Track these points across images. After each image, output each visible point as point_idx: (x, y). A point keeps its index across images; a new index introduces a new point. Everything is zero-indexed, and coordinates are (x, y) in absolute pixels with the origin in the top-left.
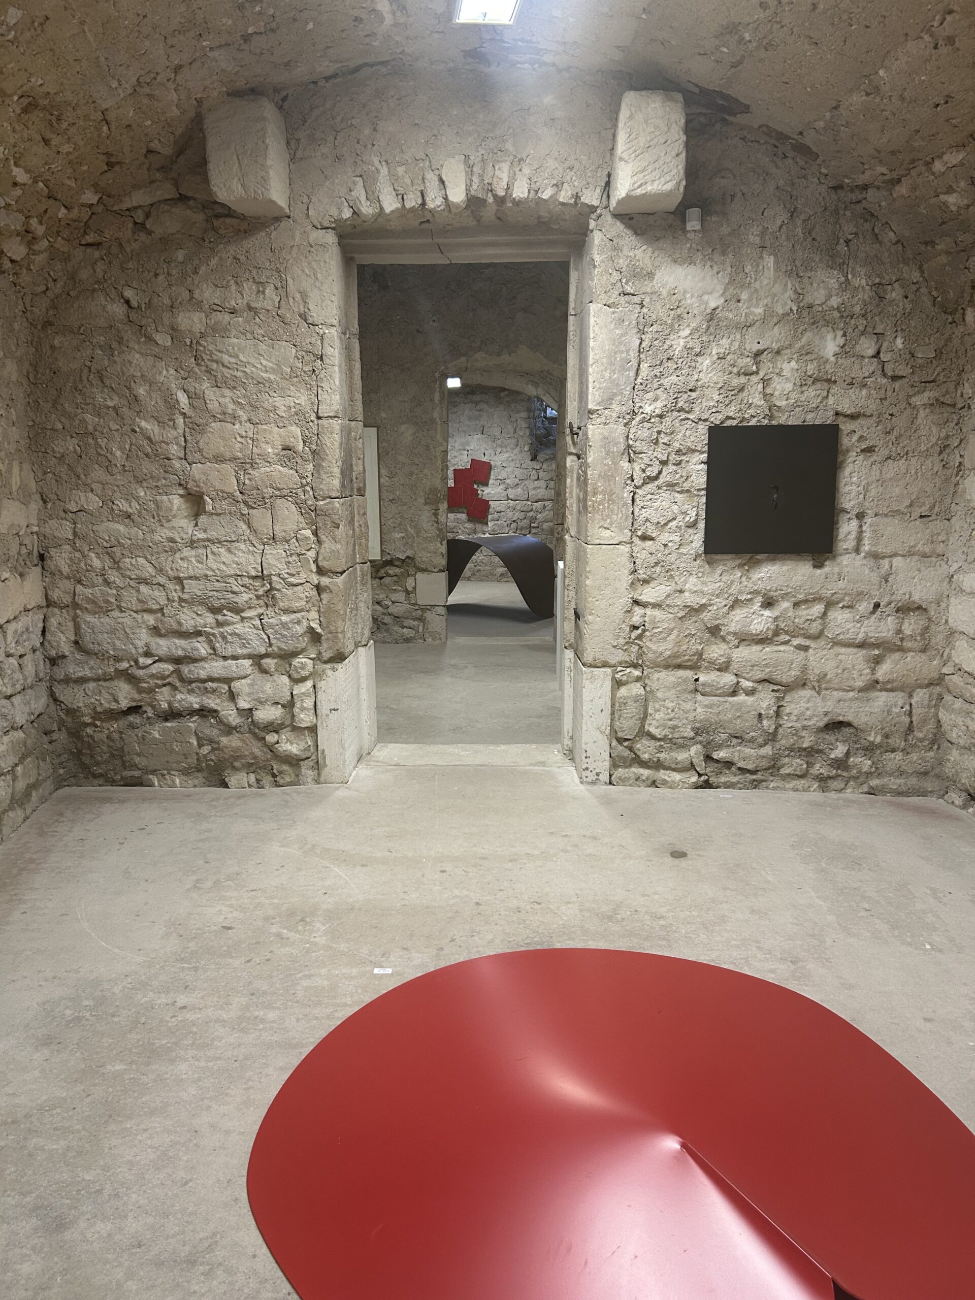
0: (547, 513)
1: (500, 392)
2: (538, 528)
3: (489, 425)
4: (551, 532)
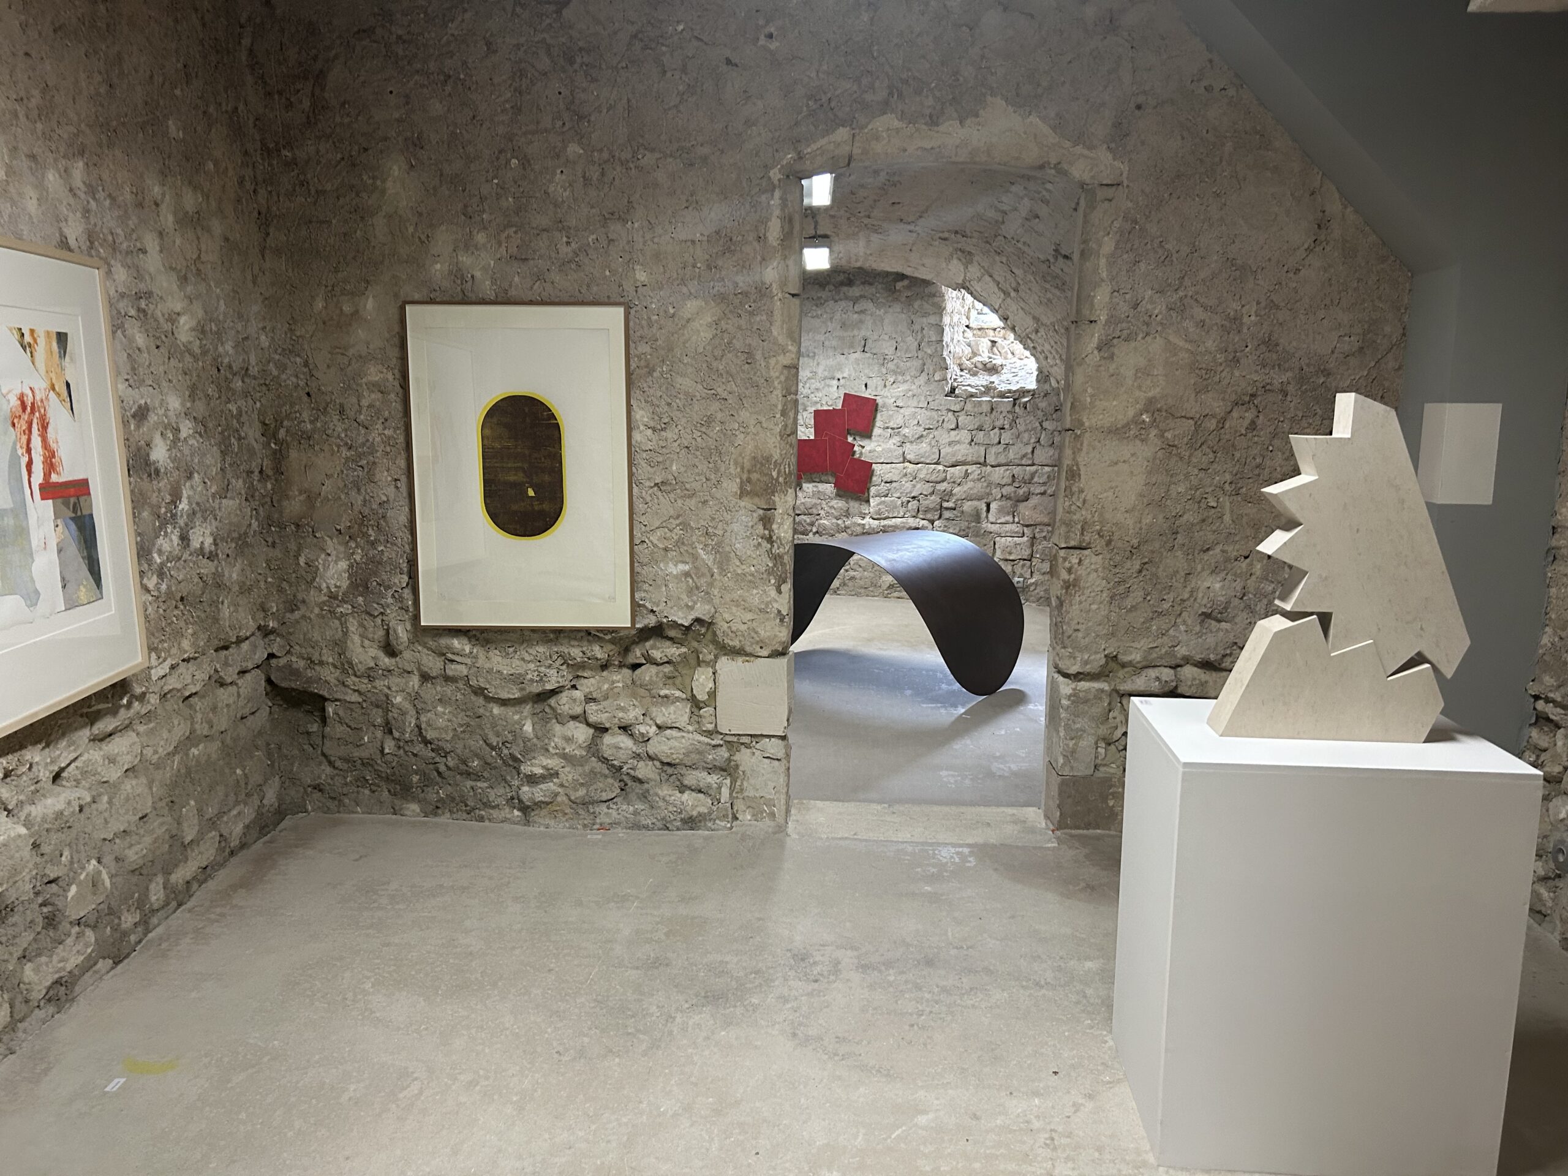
0: (970, 484)
1: (896, 281)
2: (955, 509)
3: (876, 337)
4: (977, 517)
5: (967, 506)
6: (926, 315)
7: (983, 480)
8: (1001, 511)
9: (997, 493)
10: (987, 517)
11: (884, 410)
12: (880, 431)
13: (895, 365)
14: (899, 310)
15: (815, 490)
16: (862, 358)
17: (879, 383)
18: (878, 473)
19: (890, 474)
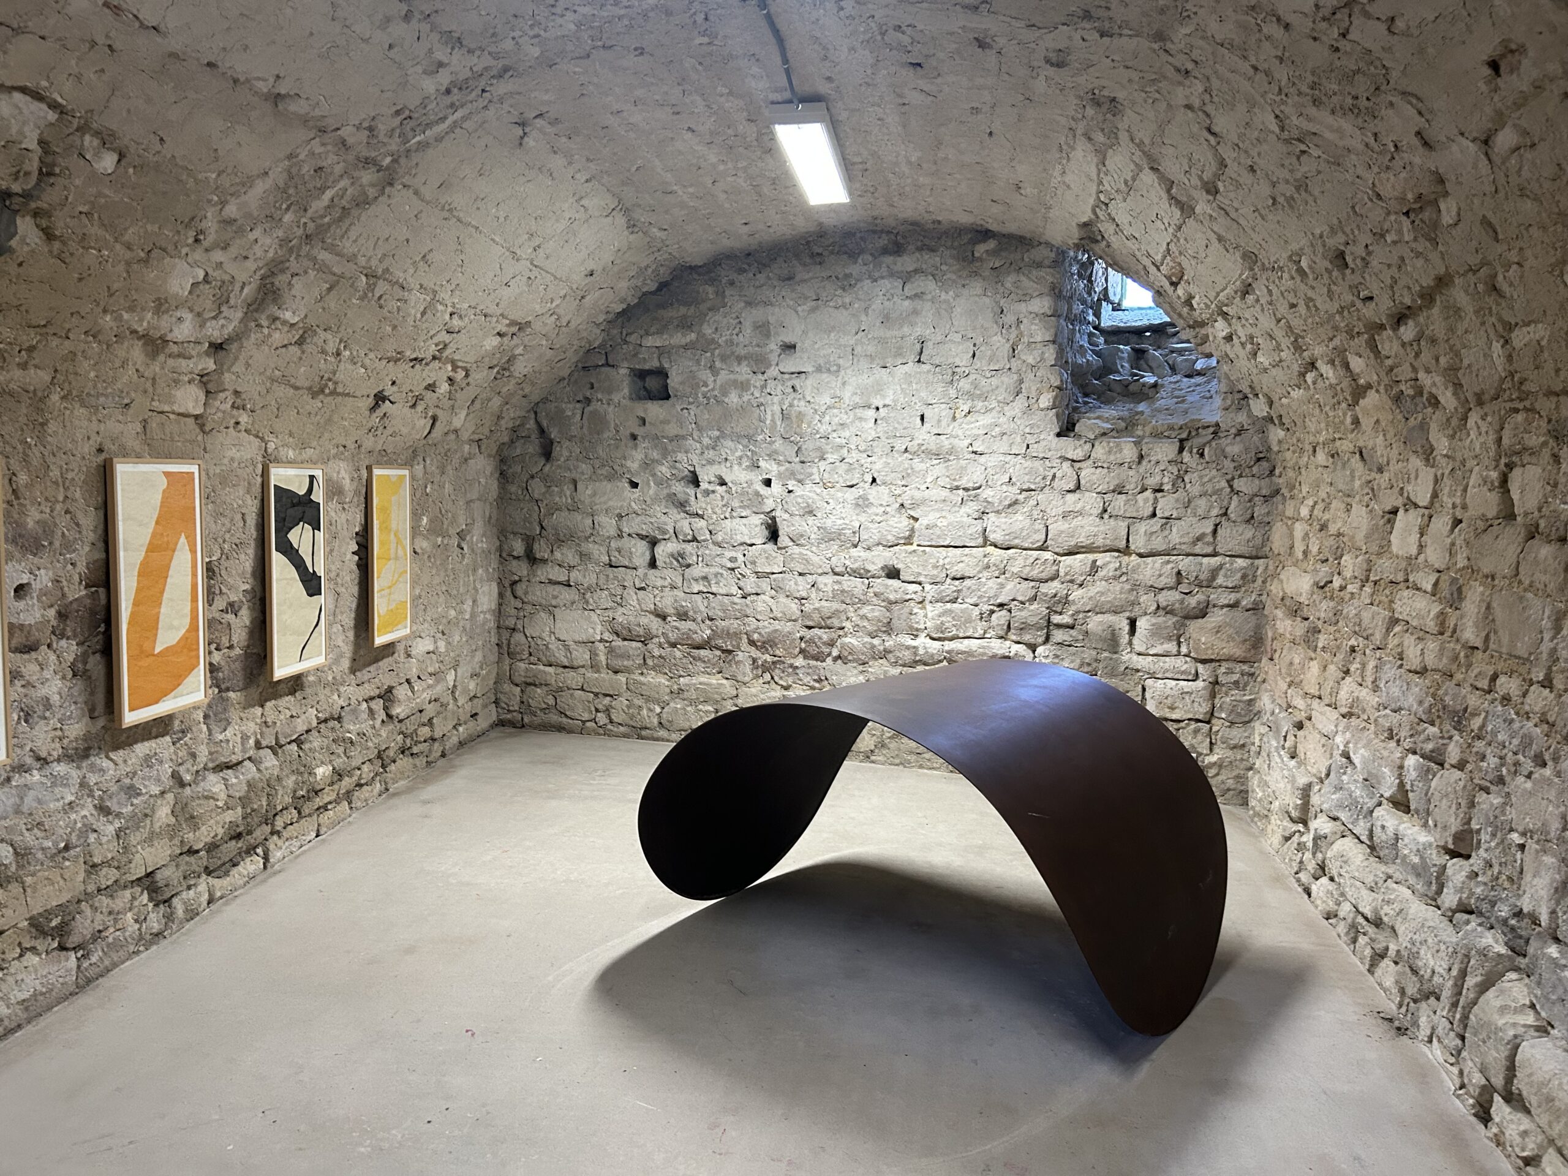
0: (1101, 586)
1: (974, 242)
2: (1072, 627)
3: (939, 338)
4: (1112, 643)
5: (1096, 623)
6: (1025, 297)
7: (1124, 578)
8: (1156, 633)
9: (1147, 601)
10: (1130, 643)
11: (952, 458)
12: (945, 493)
13: (972, 383)
14: (979, 291)
15: (836, 588)
16: (917, 373)
17: (943, 414)
18: (941, 562)
19: (961, 565)
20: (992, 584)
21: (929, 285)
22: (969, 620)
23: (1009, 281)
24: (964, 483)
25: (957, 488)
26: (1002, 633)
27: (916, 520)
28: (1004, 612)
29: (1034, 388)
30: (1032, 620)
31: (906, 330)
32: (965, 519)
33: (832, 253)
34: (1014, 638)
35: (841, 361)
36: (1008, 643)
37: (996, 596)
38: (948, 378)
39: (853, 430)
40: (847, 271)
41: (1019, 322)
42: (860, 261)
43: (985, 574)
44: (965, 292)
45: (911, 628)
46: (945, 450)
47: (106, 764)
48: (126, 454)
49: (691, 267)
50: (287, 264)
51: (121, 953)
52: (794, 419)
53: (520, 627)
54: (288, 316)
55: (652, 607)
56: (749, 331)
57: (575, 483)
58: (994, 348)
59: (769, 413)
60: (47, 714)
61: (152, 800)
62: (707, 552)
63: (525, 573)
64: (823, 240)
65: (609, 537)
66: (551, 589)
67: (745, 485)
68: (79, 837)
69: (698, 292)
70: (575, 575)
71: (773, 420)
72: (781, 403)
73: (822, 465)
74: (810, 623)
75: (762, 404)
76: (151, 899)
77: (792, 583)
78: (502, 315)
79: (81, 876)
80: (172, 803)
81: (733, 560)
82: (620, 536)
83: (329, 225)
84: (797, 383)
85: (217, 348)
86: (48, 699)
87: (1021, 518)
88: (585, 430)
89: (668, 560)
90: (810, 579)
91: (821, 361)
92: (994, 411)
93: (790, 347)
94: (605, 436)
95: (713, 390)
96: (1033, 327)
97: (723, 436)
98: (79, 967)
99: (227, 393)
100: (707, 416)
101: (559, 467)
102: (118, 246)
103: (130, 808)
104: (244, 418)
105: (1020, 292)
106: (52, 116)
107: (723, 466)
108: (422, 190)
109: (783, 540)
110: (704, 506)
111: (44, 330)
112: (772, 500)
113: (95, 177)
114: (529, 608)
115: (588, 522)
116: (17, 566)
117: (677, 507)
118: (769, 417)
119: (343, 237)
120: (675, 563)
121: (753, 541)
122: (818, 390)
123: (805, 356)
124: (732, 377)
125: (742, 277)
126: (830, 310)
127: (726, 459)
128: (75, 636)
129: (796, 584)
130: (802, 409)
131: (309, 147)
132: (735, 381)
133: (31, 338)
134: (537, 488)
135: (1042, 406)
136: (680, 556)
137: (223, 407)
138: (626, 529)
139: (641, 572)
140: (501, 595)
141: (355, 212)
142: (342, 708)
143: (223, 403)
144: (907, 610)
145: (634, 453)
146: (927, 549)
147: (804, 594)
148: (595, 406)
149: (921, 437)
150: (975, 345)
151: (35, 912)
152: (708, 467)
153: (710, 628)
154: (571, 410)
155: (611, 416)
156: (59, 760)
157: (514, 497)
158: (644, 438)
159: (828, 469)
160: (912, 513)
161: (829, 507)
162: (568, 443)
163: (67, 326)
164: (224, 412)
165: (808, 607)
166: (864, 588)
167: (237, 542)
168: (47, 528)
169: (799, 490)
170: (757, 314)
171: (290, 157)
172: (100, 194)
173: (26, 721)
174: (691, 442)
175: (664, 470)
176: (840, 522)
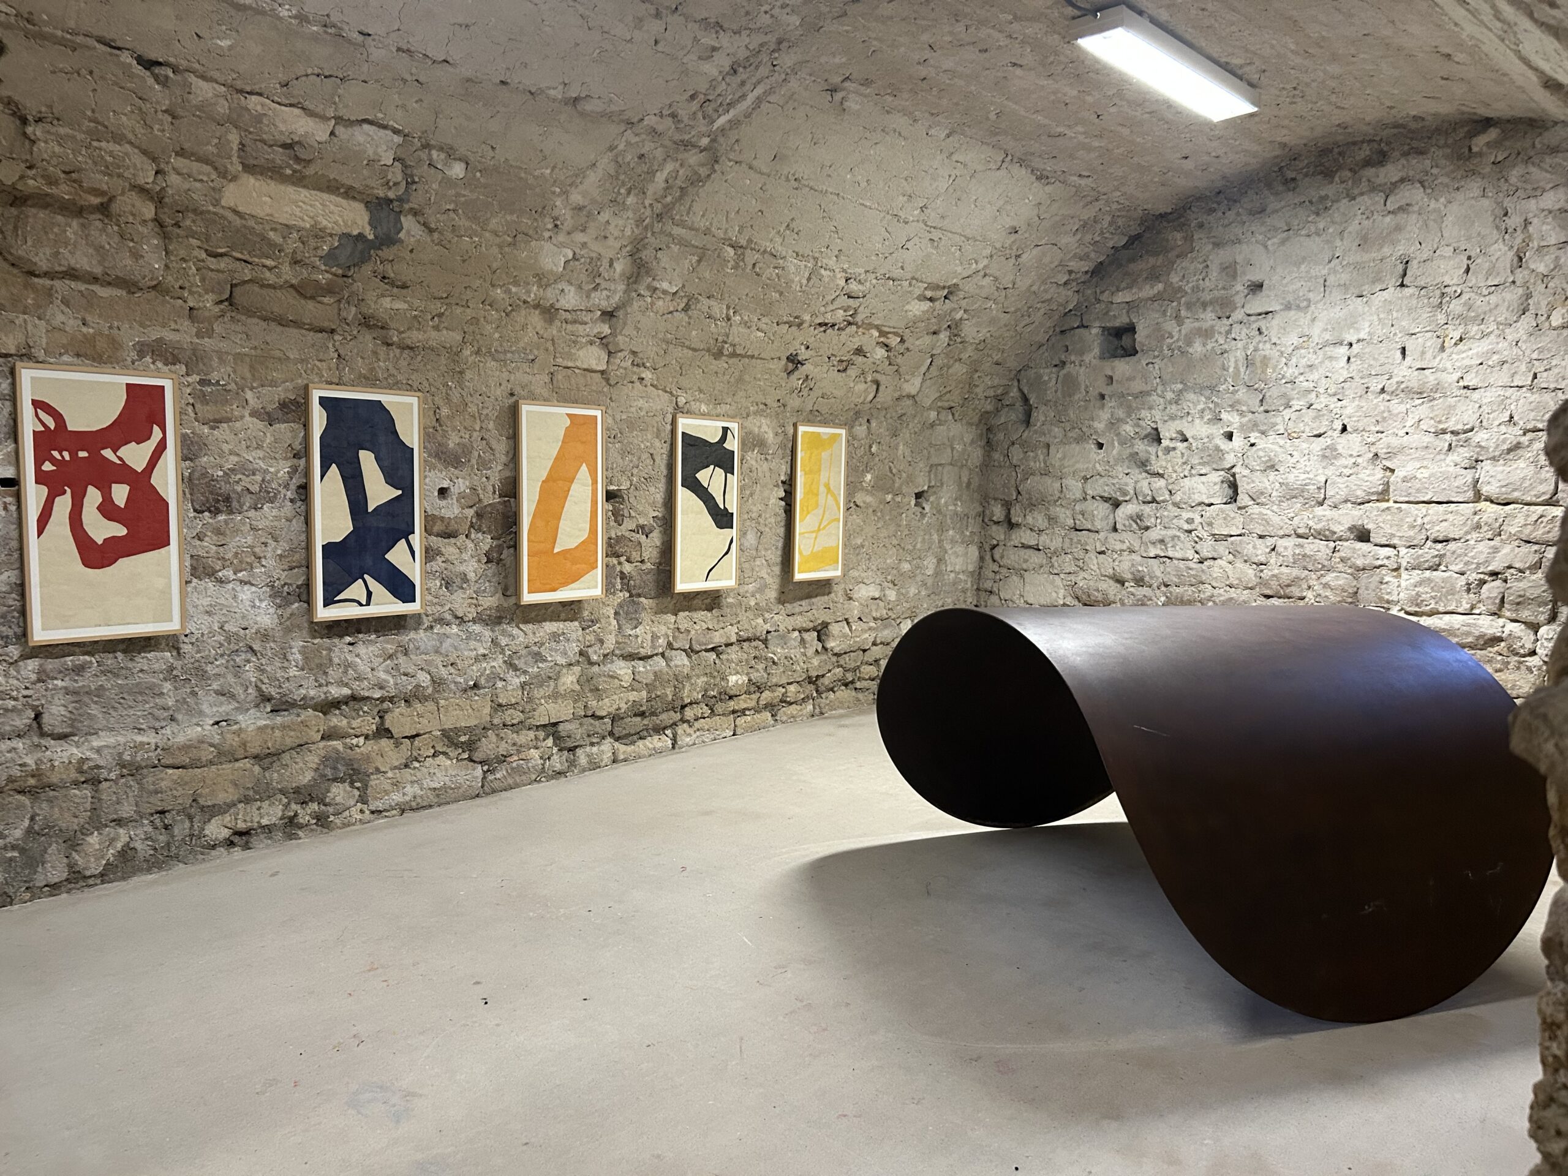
1: (1471, 135)
3: (1425, 255)
6: (1537, 192)
11: (1437, 395)
12: (1429, 439)
13: (1465, 304)
14: (1477, 192)
15: (1297, 552)
16: (1399, 298)
17: (1428, 344)
18: (1419, 521)
19: (1444, 524)
20: (1484, 547)
21: (1413, 194)
22: (1452, 592)
23: (1514, 175)
24: (1451, 425)
25: (1444, 432)
26: (1494, 608)
27: (1392, 471)
28: (1498, 583)
29: (1544, 303)
30: (1532, 593)
31: (1386, 250)
32: (1452, 469)
33: (1306, 175)
34: (1508, 614)
35: (1311, 295)
36: (1501, 621)
37: (1487, 562)
38: (1436, 301)
39: (1322, 371)
40: (1323, 193)
41: (1527, 223)
42: (1337, 179)
43: (1475, 535)
44: (1460, 196)
45: (1381, 599)
46: (1429, 386)
47: (515, 631)
48: (533, 398)
49: (1162, 216)
50: (646, 241)
51: (524, 778)
52: (1258, 364)
53: (995, 589)
54: (665, 285)
55: (1111, 571)
56: (1215, 274)
57: (1048, 446)
58: (1493, 259)
59: (1233, 360)
60: (465, 586)
61: (557, 668)
62: (1166, 513)
63: (1002, 537)
64: (1297, 162)
65: (1074, 500)
66: (1022, 552)
67: (1206, 440)
68: (487, 681)
69: (1167, 240)
70: (1044, 540)
71: (1236, 368)
72: (1245, 348)
73: (1287, 413)
74: (1268, 592)
75: (1226, 351)
76: (555, 744)
77: (1250, 546)
78: (913, 278)
79: (487, 710)
80: (578, 674)
81: (1190, 521)
82: (1085, 499)
83: (674, 204)
84: (1263, 324)
85: (609, 315)
86: (465, 575)
87: (1522, 465)
88: (1059, 393)
89: (1127, 523)
90: (1270, 542)
91: (1290, 298)
92: (1492, 337)
93: (1257, 287)
94: (1076, 397)
95: (1178, 340)
96: (1544, 228)
97: (1186, 388)
98: (484, 778)
99: (626, 353)
100: (1171, 369)
101: (1036, 432)
102: (487, 234)
103: (536, 670)
104: (647, 375)
105: (1529, 187)
106: (398, 139)
107: (1184, 421)
108: (755, 163)
109: (1243, 499)
110: (1164, 464)
111: (447, 301)
112: (1232, 455)
113: (448, 182)
114: (1004, 571)
115: (1057, 485)
116: (439, 474)
117: (1139, 467)
118: (1232, 364)
119: (688, 213)
120: (1135, 526)
121: (1212, 501)
122: (1284, 330)
123: (1272, 294)
124: (1197, 324)
125: (1210, 218)
126: (1302, 239)
127: (1188, 413)
128: (490, 532)
129: (1254, 547)
130: (1267, 353)
131: (624, 139)
132: (1200, 329)
133: (438, 307)
134: (1016, 454)
135: (1554, 324)
136: (1138, 518)
137: (623, 364)
138: (1090, 492)
139: (1102, 535)
140: (982, 559)
141: (691, 190)
142: (768, 632)
143: (624, 361)
144: (1376, 578)
145: (1101, 413)
146: (1404, 506)
147: (1263, 559)
148: (1069, 368)
149: (1402, 374)
150: (1469, 258)
151: (446, 727)
152: (1170, 423)
153: (1165, 594)
154: (1048, 375)
155: (1081, 378)
156: (474, 621)
157: (996, 464)
158: (1111, 397)
159: (1293, 418)
160: (1388, 464)
161: (1294, 460)
162: (1044, 408)
163: (465, 297)
164: (625, 369)
165: (1267, 573)
166: (1329, 552)
167: (646, 476)
168: (466, 450)
169: (1262, 443)
170: (1222, 256)
171: (611, 148)
172: (458, 195)
173: (447, 588)
174: (1155, 397)
175: (1128, 429)
176: (1303, 476)
